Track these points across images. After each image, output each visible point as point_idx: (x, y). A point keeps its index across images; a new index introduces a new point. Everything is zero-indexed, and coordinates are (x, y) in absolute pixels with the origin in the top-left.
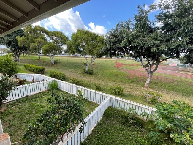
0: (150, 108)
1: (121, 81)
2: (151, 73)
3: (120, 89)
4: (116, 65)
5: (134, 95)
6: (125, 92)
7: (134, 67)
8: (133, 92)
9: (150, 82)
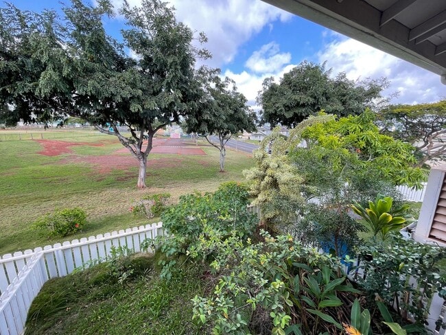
0: (154, 225)
1: (75, 192)
2: (143, 157)
3: (77, 215)
4: (42, 149)
5: (120, 214)
6: (93, 217)
7: (104, 148)
8: (114, 209)
9: (147, 175)
